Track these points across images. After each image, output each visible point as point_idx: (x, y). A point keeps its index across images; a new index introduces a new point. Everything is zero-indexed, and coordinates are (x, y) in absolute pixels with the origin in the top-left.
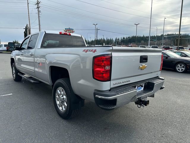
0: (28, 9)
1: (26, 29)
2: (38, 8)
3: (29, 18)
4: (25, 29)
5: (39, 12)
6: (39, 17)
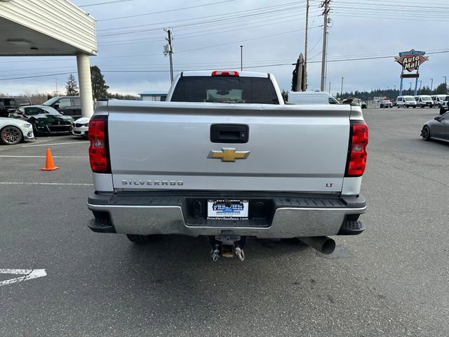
0: (307, 20)
1: (298, 65)
2: (326, 12)
3: (306, 39)
4: (295, 66)
5: (327, 21)
6: (325, 33)
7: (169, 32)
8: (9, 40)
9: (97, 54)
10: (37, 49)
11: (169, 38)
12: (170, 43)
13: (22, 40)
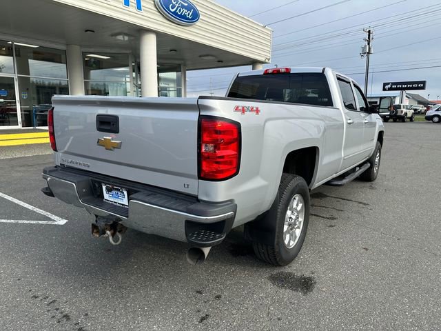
7: (369, 32)
8: (200, 56)
9: (270, 61)
10: (222, 61)
11: (369, 38)
12: (369, 44)
13: (207, 55)
